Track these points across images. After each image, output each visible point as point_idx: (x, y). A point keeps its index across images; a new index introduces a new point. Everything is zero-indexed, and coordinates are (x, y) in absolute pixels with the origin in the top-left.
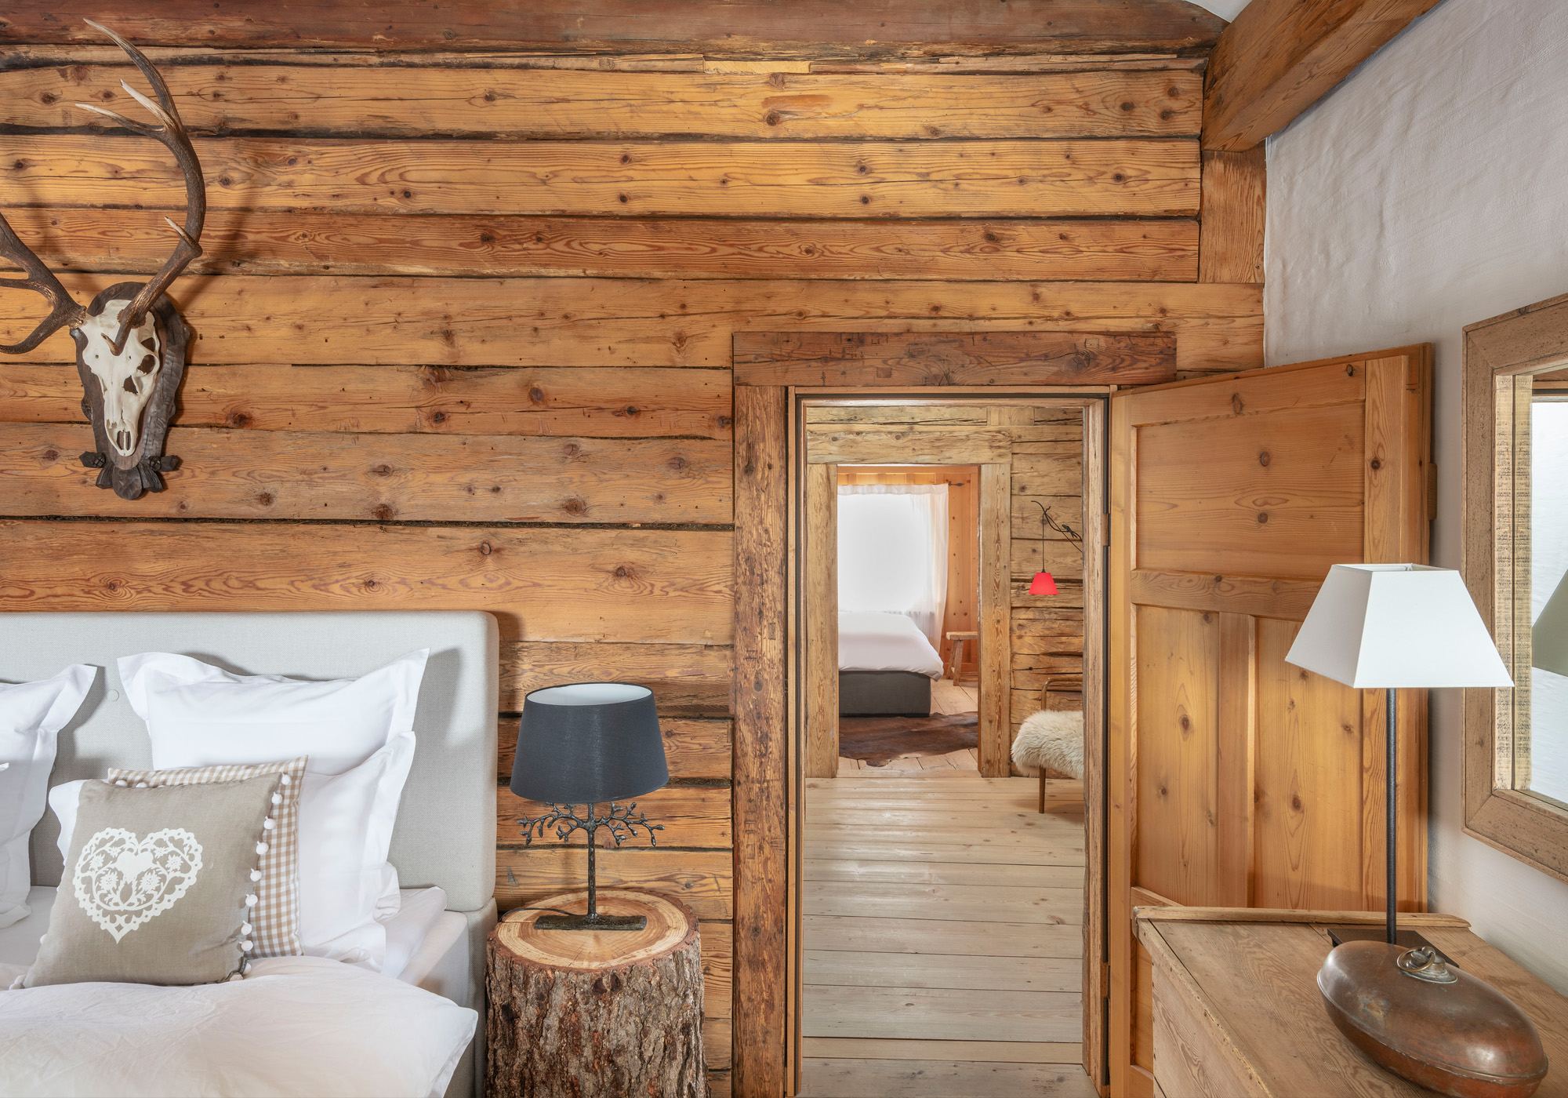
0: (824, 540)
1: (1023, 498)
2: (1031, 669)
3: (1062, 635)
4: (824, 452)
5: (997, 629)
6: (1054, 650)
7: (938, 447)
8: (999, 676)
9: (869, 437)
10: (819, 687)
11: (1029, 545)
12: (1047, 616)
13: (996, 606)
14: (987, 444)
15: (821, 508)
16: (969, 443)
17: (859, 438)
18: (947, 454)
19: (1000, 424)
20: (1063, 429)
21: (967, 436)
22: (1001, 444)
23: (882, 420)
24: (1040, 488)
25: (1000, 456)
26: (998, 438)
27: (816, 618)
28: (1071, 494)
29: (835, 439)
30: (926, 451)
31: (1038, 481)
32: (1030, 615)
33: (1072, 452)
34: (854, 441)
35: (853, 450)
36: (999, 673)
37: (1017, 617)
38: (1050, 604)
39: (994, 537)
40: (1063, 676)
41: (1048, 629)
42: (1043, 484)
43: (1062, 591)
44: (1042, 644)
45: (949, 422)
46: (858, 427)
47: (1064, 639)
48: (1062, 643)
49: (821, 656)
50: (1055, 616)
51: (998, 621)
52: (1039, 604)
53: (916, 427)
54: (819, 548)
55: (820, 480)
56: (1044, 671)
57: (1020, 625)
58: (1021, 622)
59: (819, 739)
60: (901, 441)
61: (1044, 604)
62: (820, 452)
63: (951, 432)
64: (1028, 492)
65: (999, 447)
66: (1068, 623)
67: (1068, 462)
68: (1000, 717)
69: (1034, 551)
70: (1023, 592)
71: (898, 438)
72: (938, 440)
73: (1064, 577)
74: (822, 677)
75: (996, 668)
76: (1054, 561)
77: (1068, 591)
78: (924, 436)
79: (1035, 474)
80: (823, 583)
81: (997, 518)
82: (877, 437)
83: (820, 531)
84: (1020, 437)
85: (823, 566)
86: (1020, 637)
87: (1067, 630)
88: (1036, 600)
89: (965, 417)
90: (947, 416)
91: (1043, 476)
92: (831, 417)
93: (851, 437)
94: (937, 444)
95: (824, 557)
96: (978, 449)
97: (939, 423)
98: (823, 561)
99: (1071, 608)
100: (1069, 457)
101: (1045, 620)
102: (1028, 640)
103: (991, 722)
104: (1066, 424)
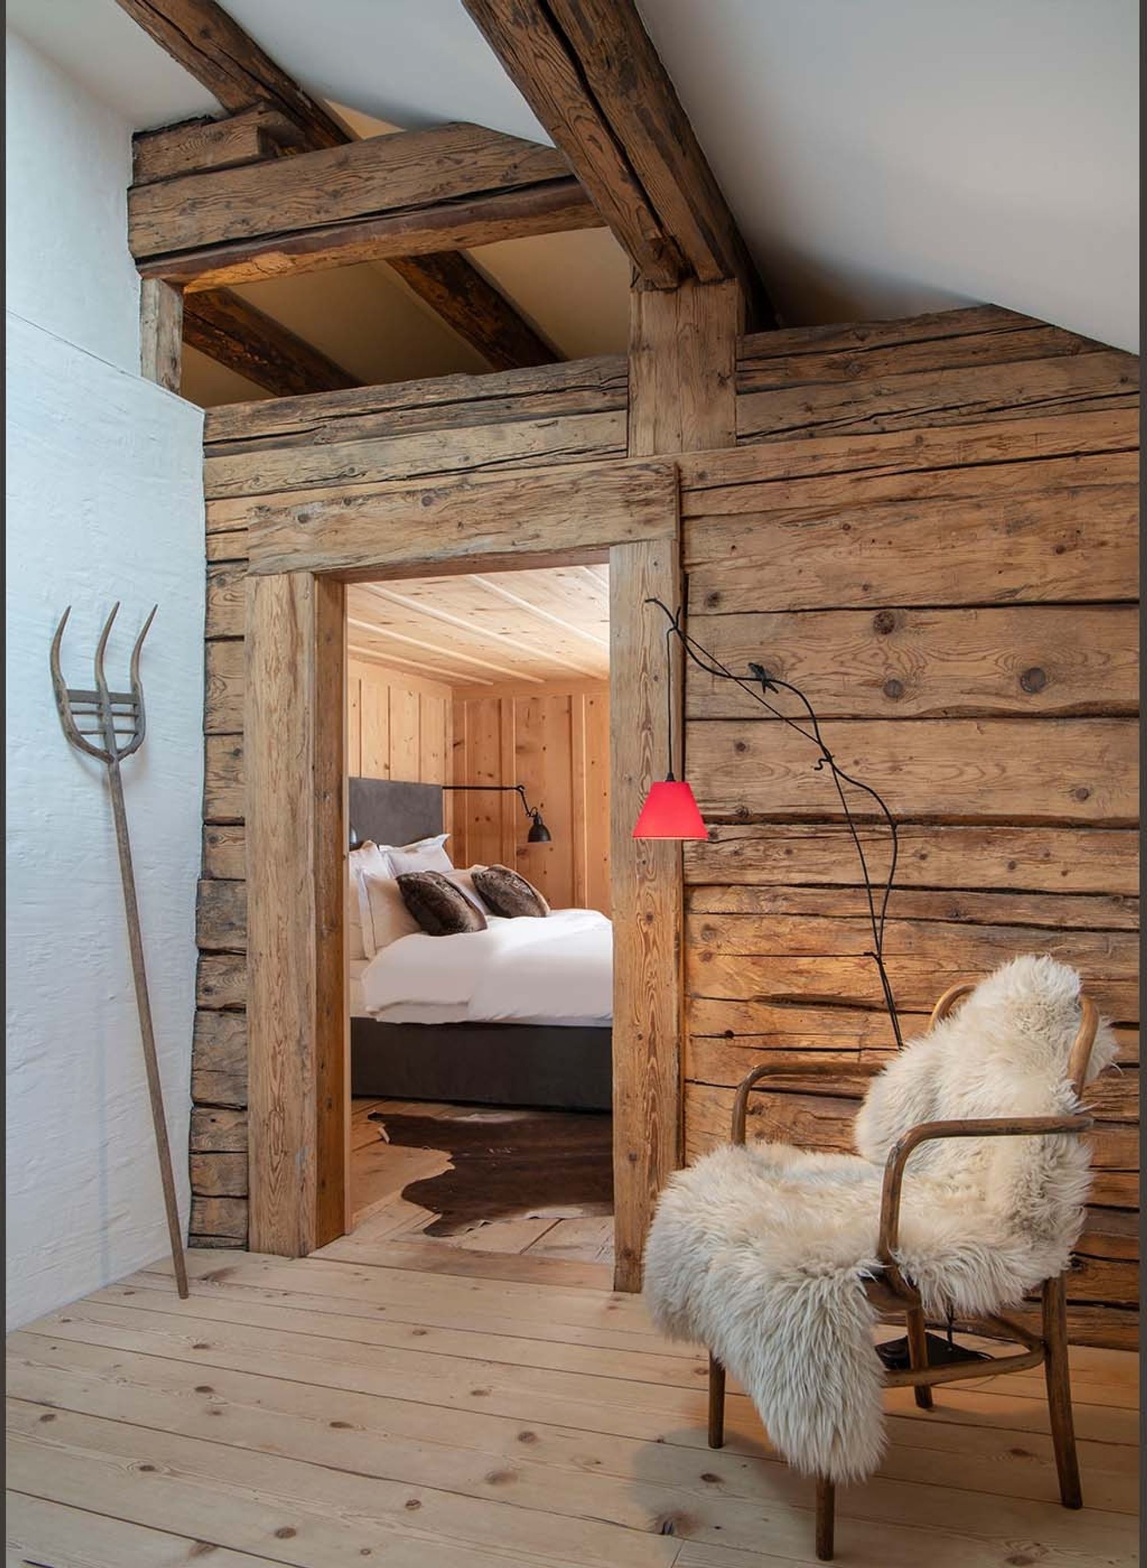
0: (285, 737)
1: (714, 621)
2: (729, 1035)
3: (800, 952)
4: (284, 547)
5: (646, 935)
6: (783, 990)
7: (511, 515)
8: (653, 1052)
9: (371, 508)
10: (274, 1058)
11: (731, 732)
12: (766, 906)
13: (642, 880)
14: (618, 497)
15: (278, 669)
16: (580, 498)
17: (350, 511)
18: (530, 529)
19: (656, 453)
20: (804, 448)
21: (574, 483)
22: (651, 494)
23: (404, 470)
24: (755, 594)
25: (648, 522)
26: (643, 480)
27: (267, 906)
28: (831, 603)
29: (304, 519)
30: (485, 527)
31: (749, 577)
32: (730, 902)
33: (830, 501)
34: (340, 519)
35: (340, 538)
36: (652, 1043)
37: (703, 907)
38: (779, 876)
39: (638, 714)
40: (803, 1058)
41: (768, 937)
42: (760, 585)
43: (807, 844)
44: (754, 973)
45: (544, 460)
46: (355, 490)
47: (804, 963)
48: (800, 972)
49: (277, 989)
50: (782, 906)
51: (649, 918)
52: (752, 877)
53: (475, 478)
54: (274, 754)
55: (276, 609)
56: (759, 1042)
57: (707, 928)
58: (711, 920)
59: (274, 1170)
60: (433, 509)
61: (764, 876)
62: (276, 549)
63: (538, 478)
64: (725, 607)
65: (647, 502)
66: (815, 922)
67: (821, 527)
68: (654, 1149)
69: (741, 747)
70: (714, 847)
71: (426, 503)
72: (512, 497)
73: (812, 810)
74: (281, 1036)
75: (644, 1028)
76: (788, 771)
77: (822, 843)
78: (483, 494)
79: (741, 562)
80: (281, 830)
81: (645, 669)
82: (385, 505)
83: (275, 717)
84: (702, 476)
85: (283, 794)
86: (707, 957)
87: (814, 941)
88: (744, 867)
89: (578, 444)
90: (539, 447)
91: (761, 567)
92: (305, 475)
93: (335, 510)
94: (511, 507)
95: (283, 775)
96: (598, 511)
97: (522, 463)
98: (282, 784)
99: (822, 886)
100: (822, 516)
101: (761, 915)
102: (724, 963)
103: (633, 1159)
104: (812, 436)
